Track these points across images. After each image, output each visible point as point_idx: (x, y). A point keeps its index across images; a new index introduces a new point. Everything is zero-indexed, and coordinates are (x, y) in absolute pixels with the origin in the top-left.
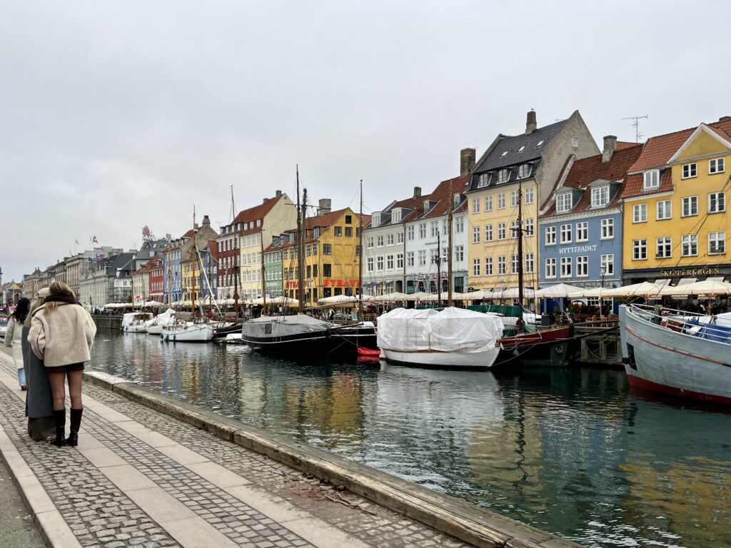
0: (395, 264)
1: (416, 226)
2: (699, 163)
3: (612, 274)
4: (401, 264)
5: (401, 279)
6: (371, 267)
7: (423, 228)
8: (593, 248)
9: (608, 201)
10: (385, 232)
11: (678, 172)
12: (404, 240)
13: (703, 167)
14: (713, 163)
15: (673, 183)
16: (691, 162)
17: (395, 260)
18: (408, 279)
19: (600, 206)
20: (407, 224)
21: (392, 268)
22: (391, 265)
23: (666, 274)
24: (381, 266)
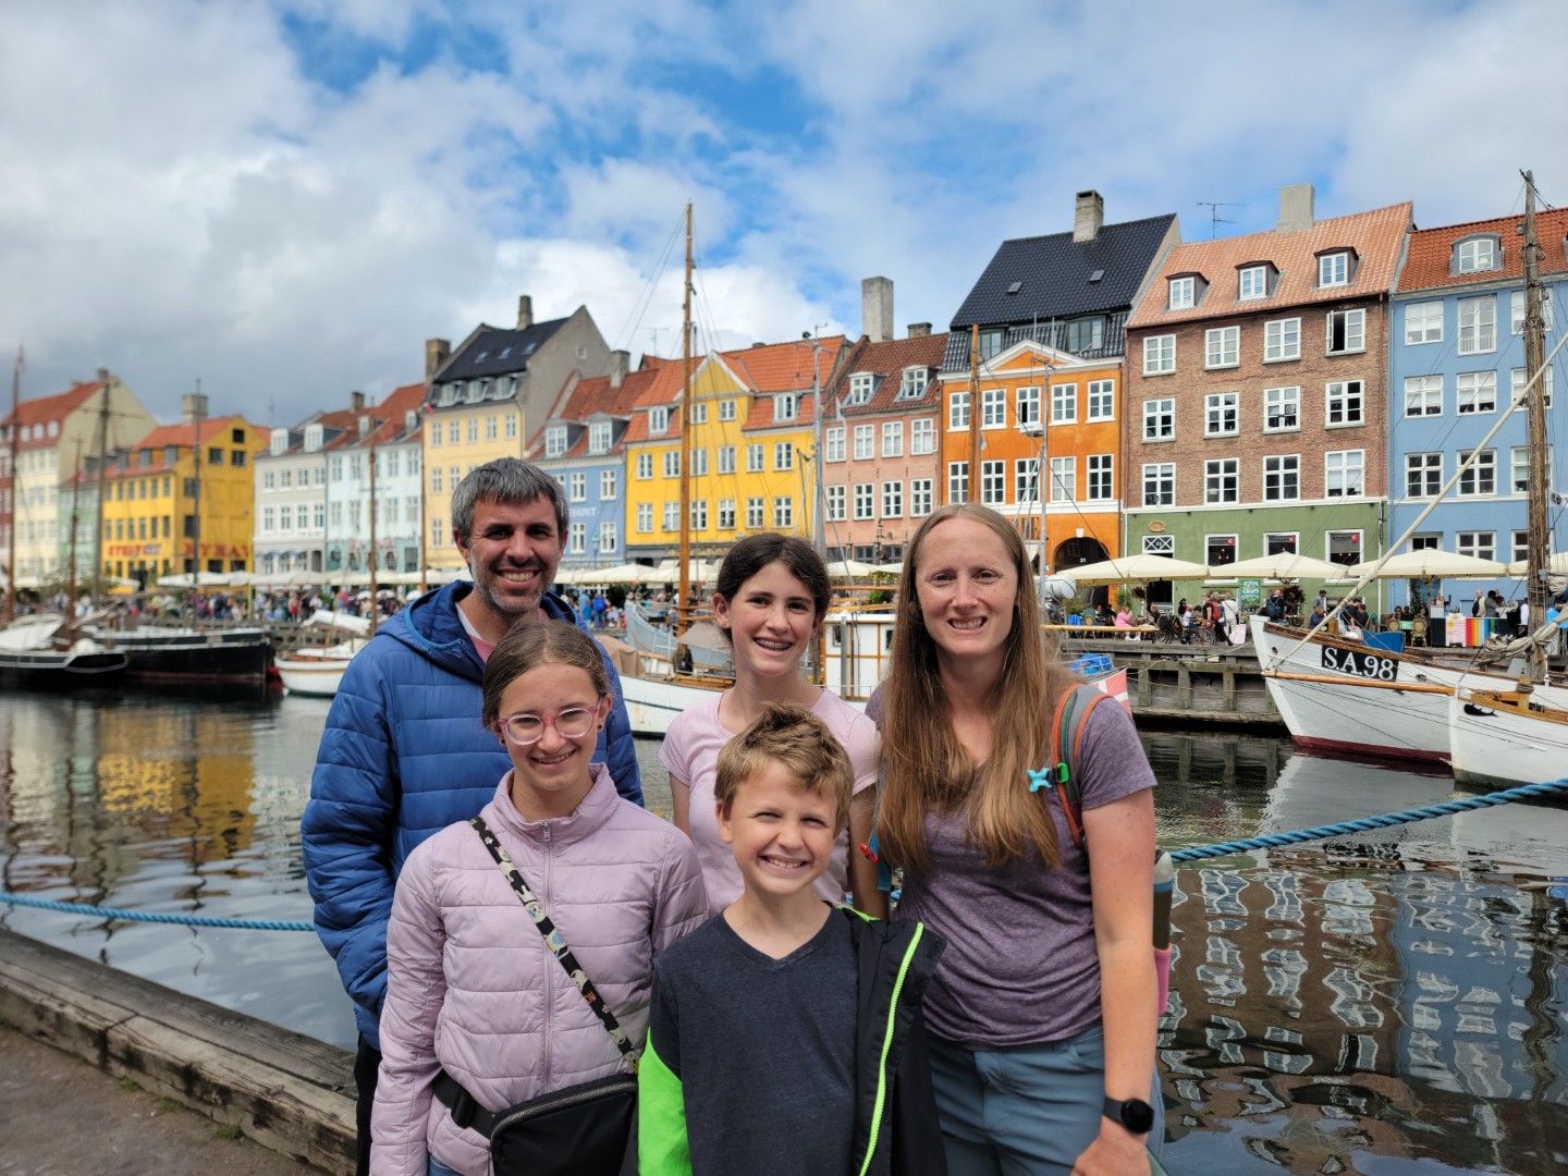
0: (311, 520)
1: (346, 460)
2: (710, 403)
3: (614, 550)
4: (321, 521)
5: (320, 547)
6: (269, 523)
7: (356, 464)
8: (591, 512)
9: (610, 445)
10: (295, 464)
12: (324, 480)
13: (713, 410)
14: (724, 406)
16: (701, 401)
17: (311, 514)
18: (331, 548)
19: (602, 451)
20: (332, 455)
21: (305, 525)
22: (303, 522)
23: (672, 553)
24: (286, 523)
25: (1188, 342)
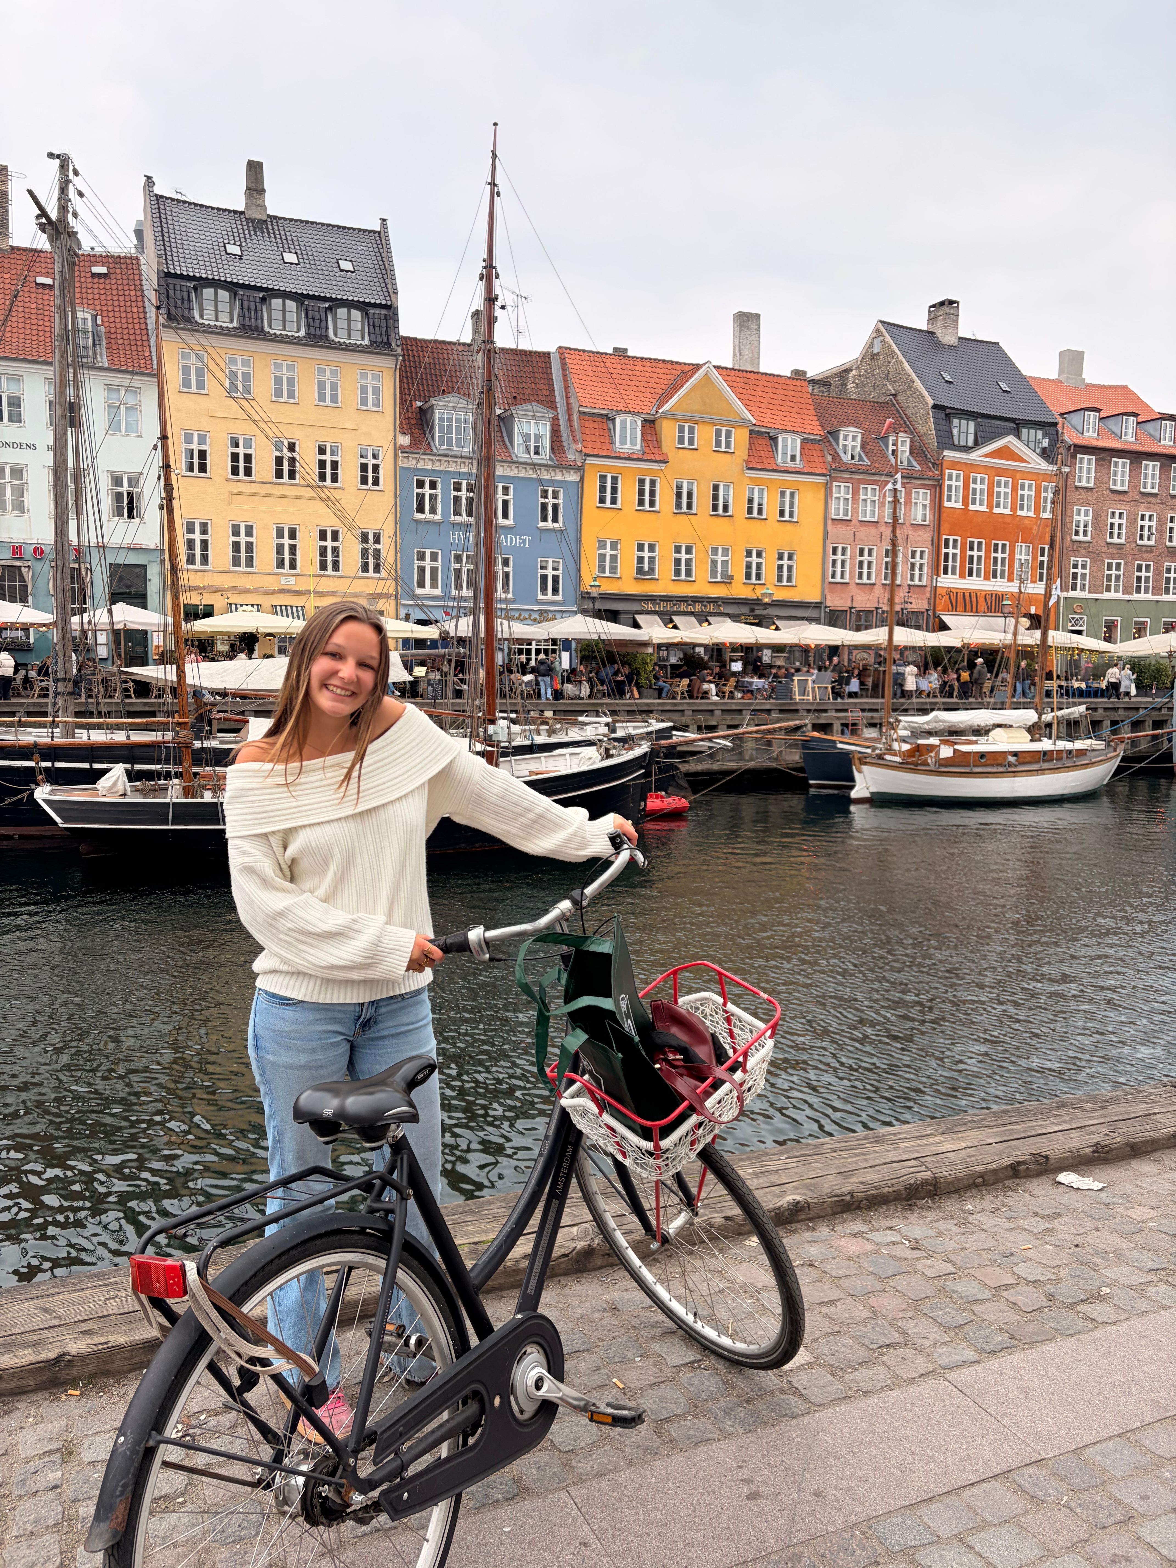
2: (701, 426)
3: (559, 598)
8: (524, 541)
11: (668, 431)
13: (705, 435)
14: (718, 433)
15: (665, 449)
16: (690, 421)
19: (534, 457)
23: (650, 606)
25: (1102, 465)
